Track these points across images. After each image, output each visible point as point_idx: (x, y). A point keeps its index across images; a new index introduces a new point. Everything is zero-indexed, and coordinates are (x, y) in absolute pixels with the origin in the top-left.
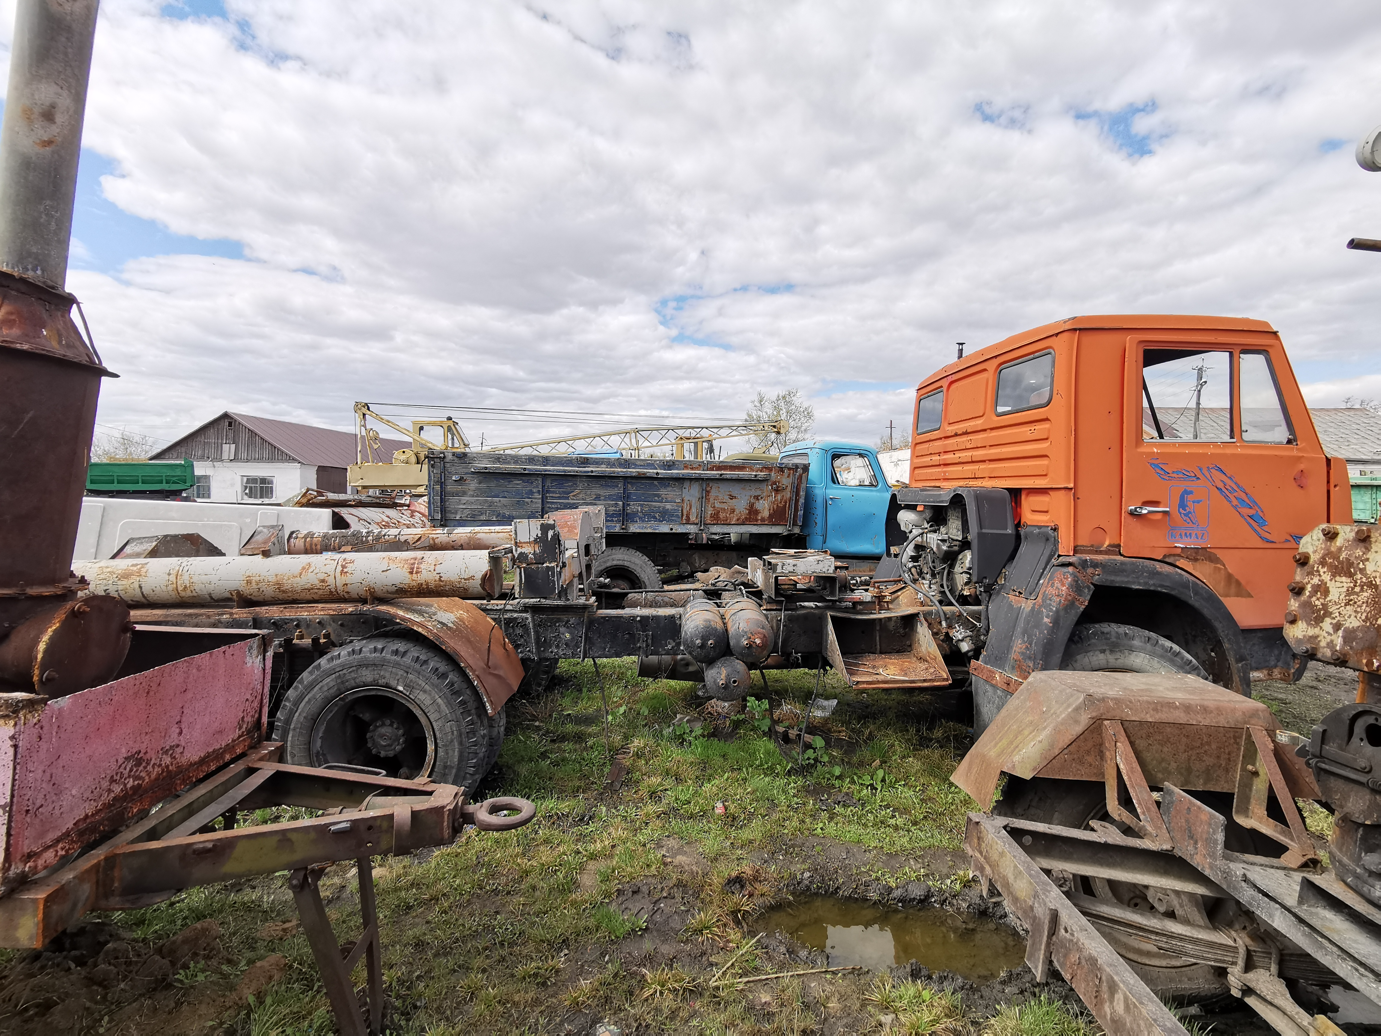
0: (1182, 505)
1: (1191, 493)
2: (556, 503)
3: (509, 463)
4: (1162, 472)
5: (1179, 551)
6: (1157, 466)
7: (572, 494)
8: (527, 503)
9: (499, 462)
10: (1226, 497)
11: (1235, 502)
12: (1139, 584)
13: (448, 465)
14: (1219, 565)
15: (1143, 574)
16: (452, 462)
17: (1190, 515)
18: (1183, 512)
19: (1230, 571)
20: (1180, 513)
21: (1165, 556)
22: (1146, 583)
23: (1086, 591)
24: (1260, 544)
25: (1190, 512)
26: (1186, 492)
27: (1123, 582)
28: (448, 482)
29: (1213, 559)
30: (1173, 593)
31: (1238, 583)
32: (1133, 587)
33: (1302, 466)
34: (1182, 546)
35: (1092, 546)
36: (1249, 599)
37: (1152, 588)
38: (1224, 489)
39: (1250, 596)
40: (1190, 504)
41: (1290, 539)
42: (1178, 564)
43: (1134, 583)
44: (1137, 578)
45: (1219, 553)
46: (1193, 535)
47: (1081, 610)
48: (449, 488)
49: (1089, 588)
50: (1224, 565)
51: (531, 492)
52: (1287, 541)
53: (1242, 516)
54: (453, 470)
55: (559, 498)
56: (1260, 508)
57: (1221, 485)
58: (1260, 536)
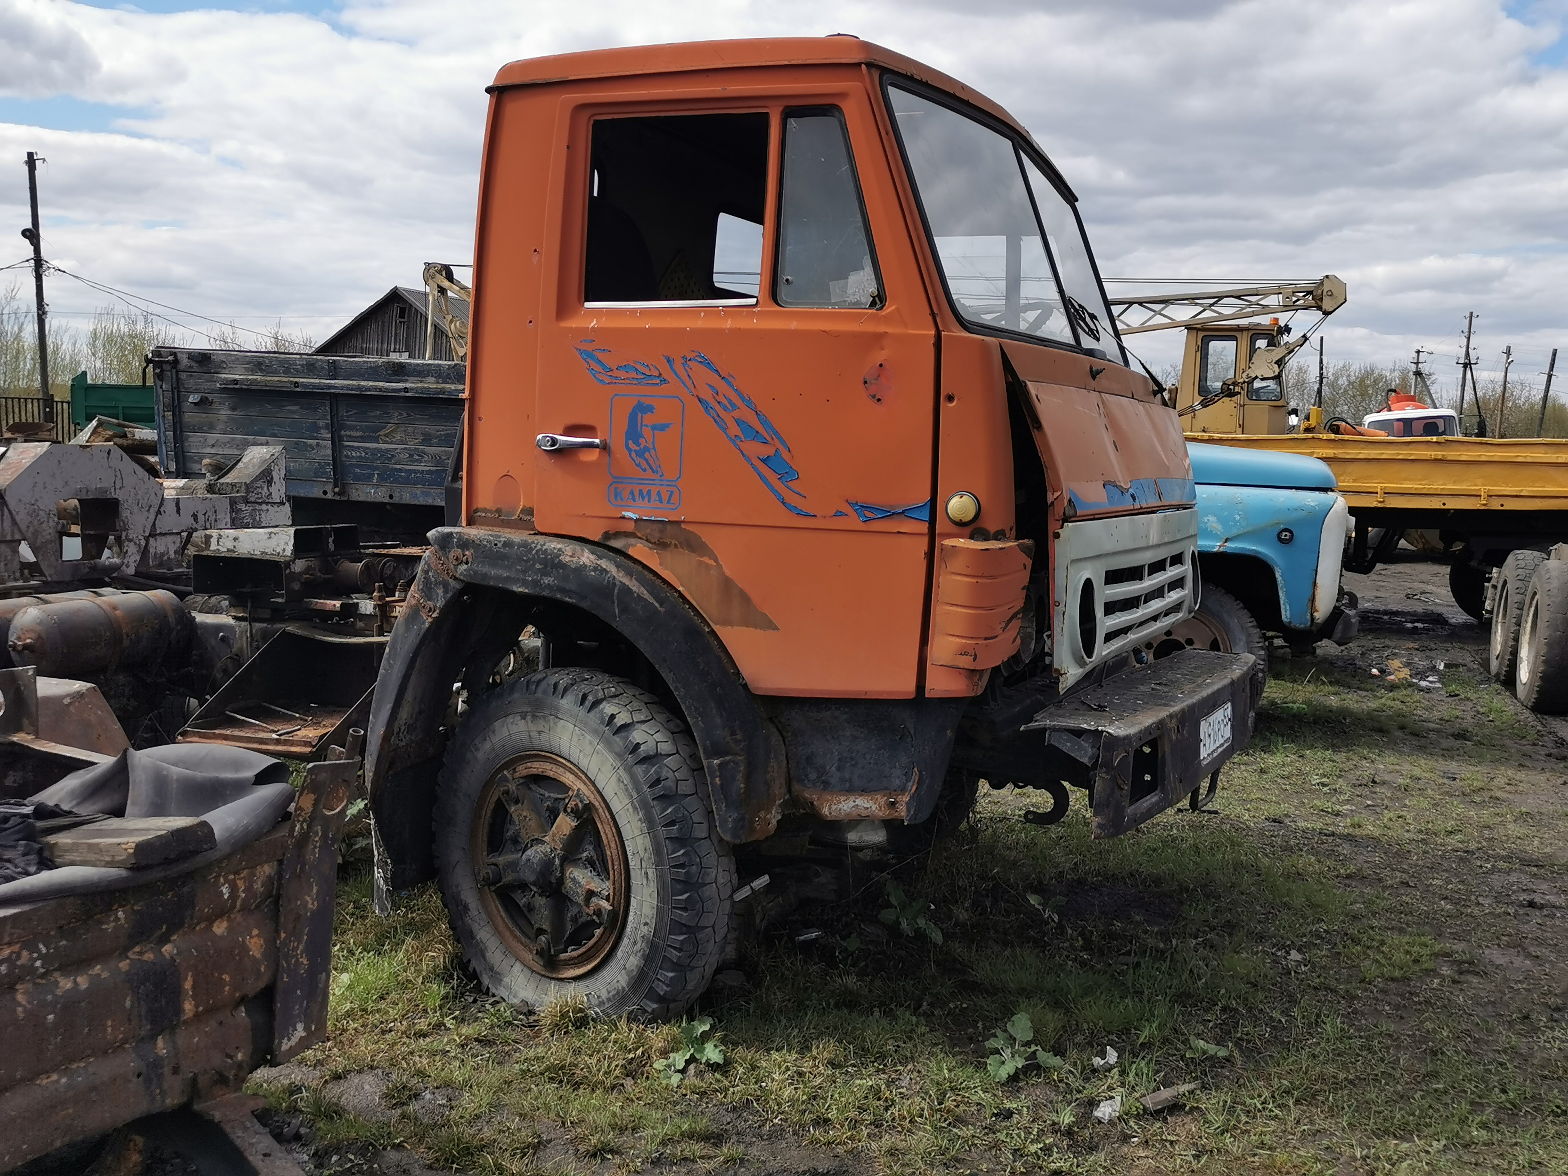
0: (633, 434)
1: (649, 409)
2: (358, 447)
3: (275, 373)
4: (599, 368)
5: (630, 527)
6: (590, 355)
7: (382, 433)
8: (311, 446)
9: (261, 370)
10: (717, 420)
11: (734, 429)
12: (525, 583)
13: (183, 376)
14: (706, 559)
15: (534, 564)
16: (189, 369)
17: (647, 455)
18: (633, 447)
19: (728, 572)
20: (630, 450)
21: (607, 536)
22: (536, 583)
23: (440, 591)
24: (785, 518)
25: (646, 449)
26: (641, 408)
27: (499, 578)
28: (186, 406)
29: (694, 545)
30: (584, 605)
31: (745, 599)
32: (515, 589)
33: (881, 356)
34: (634, 516)
35: (499, 511)
36: (770, 632)
37: (545, 593)
38: (713, 403)
39: (770, 625)
40: (646, 432)
41: (847, 509)
42: (631, 552)
43: (516, 581)
44: (524, 572)
45: (706, 535)
46: (654, 496)
47: (427, 625)
48: (189, 417)
49: (445, 585)
50: (716, 561)
51: (315, 428)
52: (839, 514)
53: (748, 459)
54: (191, 383)
55: (362, 439)
56: (783, 442)
57: (707, 394)
58: (783, 503)
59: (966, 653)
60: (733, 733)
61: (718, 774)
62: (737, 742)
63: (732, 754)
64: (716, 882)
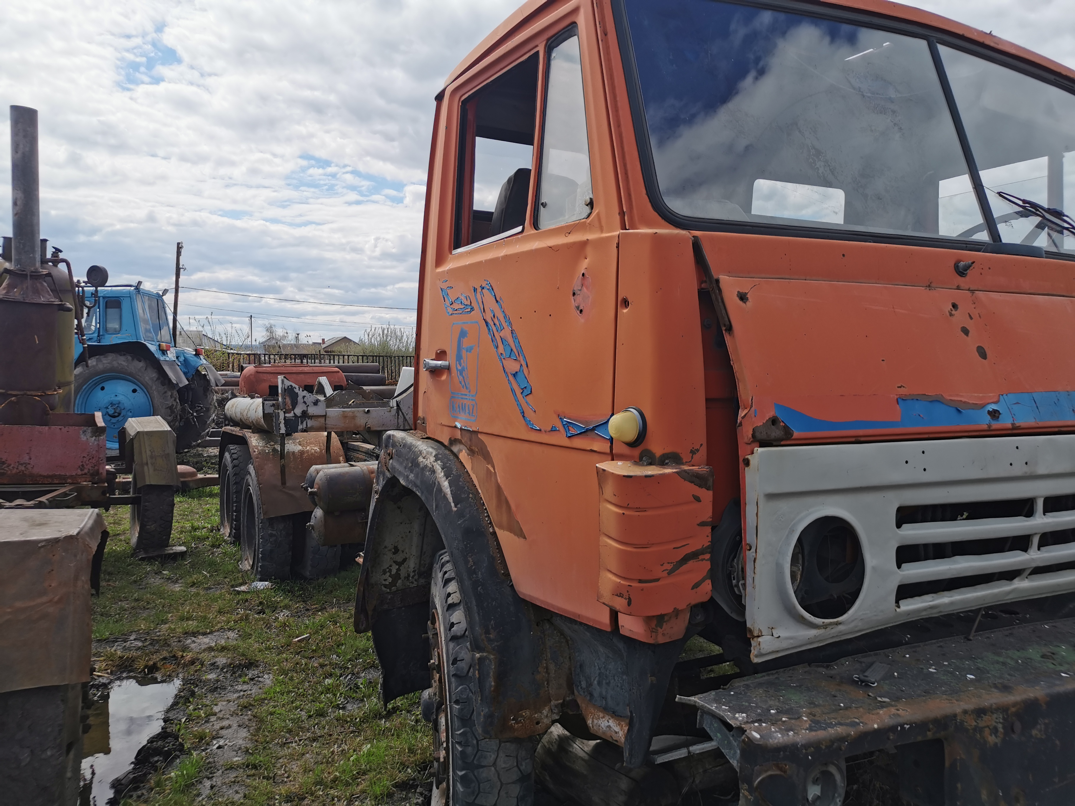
0: (459, 356)
1: (466, 334)
5: (459, 435)
6: (446, 292)
10: (493, 339)
11: (501, 348)
12: (404, 477)
14: (490, 466)
15: (409, 463)
17: (464, 373)
18: (459, 366)
19: (500, 481)
20: (457, 369)
21: (451, 442)
22: (407, 478)
23: (382, 479)
24: (525, 432)
25: (464, 368)
26: (462, 334)
27: (398, 472)
29: (484, 453)
30: (422, 498)
31: (508, 505)
32: (401, 481)
33: (584, 265)
34: (460, 426)
37: (410, 486)
38: (492, 325)
39: (523, 536)
40: (465, 354)
41: (559, 424)
42: (460, 457)
43: (402, 475)
44: (405, 468)
45: (489, 445)
46: (467, 409)
49: (384, 475)
52: (553, 430)
53: (507, 374)
56: (525, 358)
57: (490, 318)
58: (523, 416)
59: (620, 595)
60: (487, 632)
61: (477, 667)
62: (489, 640)
63: (487, 652)
64: (494, 764)
